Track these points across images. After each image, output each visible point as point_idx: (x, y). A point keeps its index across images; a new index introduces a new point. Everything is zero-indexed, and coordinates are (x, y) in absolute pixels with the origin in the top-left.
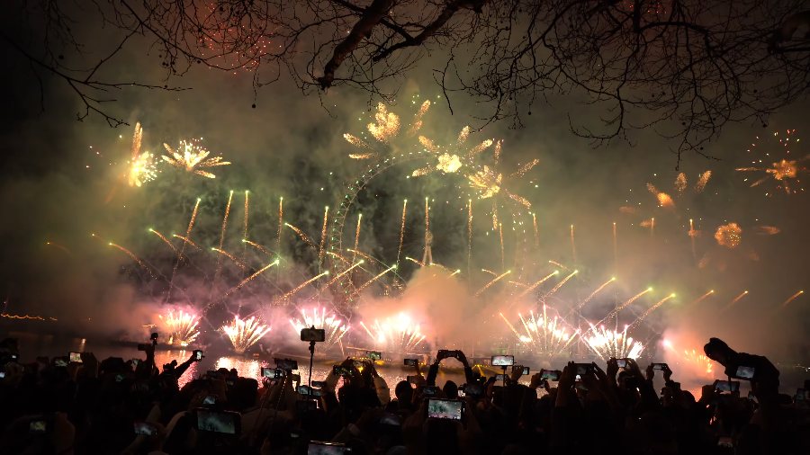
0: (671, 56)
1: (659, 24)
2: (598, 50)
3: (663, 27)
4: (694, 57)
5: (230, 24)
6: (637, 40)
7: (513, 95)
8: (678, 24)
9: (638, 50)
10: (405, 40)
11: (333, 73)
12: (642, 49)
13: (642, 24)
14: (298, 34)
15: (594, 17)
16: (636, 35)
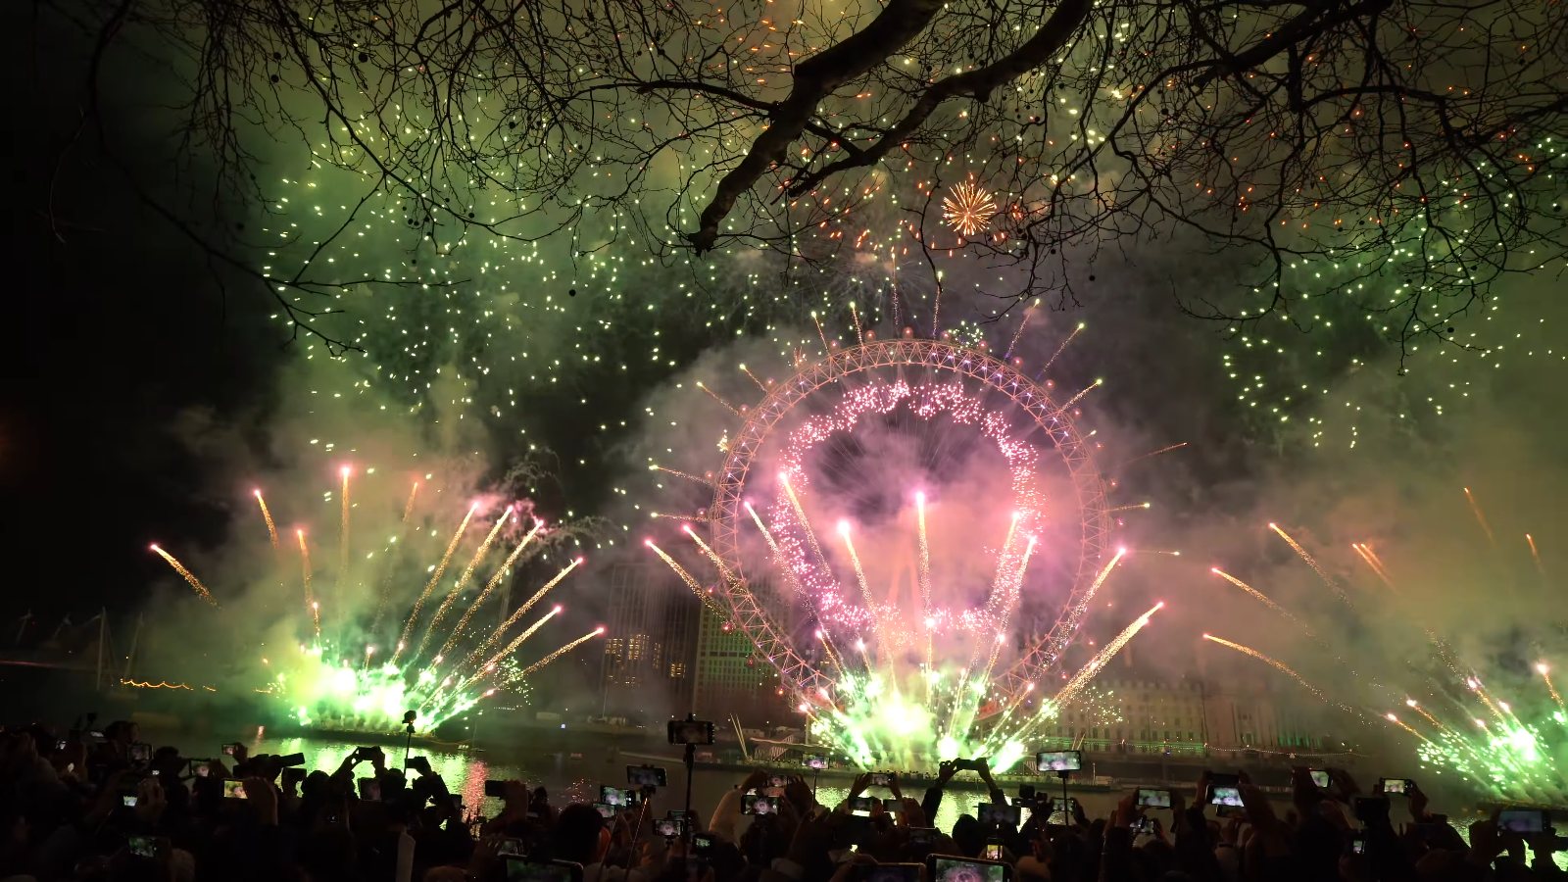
0: (1371, 153)
1: (1341, 92)
2: (1221, 152)
3: (1352, 97)
4: (1419, 152)
5: (527, 143)
6: (1300, 127)
7: (1057, 247)
8: (1380, 89)
9: (1302, 146)
10: (847, 155)
11: (716, 225)
12: (1311, 145)
13: (1308, 94)
14: (650, 157)
15: (1209, 88)
16: (1296, 116)
